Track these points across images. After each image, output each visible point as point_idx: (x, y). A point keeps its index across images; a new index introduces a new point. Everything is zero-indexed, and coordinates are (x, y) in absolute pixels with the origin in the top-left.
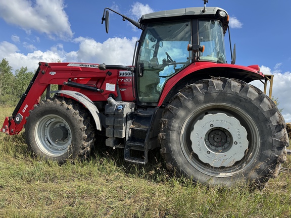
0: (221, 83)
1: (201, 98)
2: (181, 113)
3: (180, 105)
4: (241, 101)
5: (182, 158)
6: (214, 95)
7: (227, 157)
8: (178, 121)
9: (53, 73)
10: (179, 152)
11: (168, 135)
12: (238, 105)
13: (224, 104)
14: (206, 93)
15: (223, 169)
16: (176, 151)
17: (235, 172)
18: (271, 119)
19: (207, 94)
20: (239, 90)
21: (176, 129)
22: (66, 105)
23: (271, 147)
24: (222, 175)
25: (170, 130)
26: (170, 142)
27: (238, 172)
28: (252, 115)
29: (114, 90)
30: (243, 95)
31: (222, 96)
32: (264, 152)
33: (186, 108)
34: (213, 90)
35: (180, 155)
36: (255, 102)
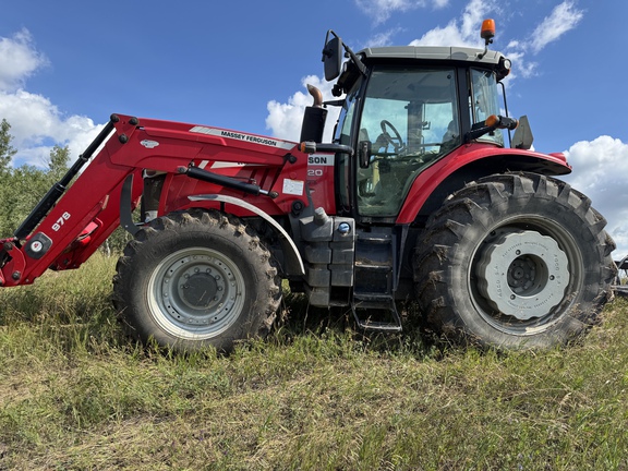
0: (530, 182)
1: (503, 206)
2: (471, 233)
3: (469, 219)
4: (559, 210)
5: (469, 312)
6: (523, 201)
7: (539, 301)
8: (465, 248)
9: (151, 144)
10: (466, 302)
11: (447, 274)
12: (555, 217)
13: (537, 215)
14: (510, 198)
15: (532, 321)
16: (462, 300)
17: (549, 324)
18: (599, 236)
19: (512, 200)
20: (557, 192)
21: (461, 262)
22: (231, 227)
23: (598, 279)
24: (530, 331)
25: (451, 264)
26: (451, 286)
27: (553, 323)
28: (574, 233)
29: (300, 193)
30: (562, 200)
31: (534, 202)
32: (590, 287)
33: (477, 224)
34: (520, 192)
35: (468, 307)
36: (578, 212)
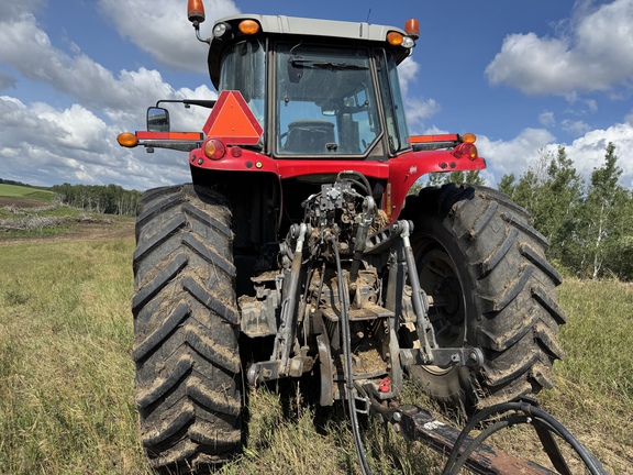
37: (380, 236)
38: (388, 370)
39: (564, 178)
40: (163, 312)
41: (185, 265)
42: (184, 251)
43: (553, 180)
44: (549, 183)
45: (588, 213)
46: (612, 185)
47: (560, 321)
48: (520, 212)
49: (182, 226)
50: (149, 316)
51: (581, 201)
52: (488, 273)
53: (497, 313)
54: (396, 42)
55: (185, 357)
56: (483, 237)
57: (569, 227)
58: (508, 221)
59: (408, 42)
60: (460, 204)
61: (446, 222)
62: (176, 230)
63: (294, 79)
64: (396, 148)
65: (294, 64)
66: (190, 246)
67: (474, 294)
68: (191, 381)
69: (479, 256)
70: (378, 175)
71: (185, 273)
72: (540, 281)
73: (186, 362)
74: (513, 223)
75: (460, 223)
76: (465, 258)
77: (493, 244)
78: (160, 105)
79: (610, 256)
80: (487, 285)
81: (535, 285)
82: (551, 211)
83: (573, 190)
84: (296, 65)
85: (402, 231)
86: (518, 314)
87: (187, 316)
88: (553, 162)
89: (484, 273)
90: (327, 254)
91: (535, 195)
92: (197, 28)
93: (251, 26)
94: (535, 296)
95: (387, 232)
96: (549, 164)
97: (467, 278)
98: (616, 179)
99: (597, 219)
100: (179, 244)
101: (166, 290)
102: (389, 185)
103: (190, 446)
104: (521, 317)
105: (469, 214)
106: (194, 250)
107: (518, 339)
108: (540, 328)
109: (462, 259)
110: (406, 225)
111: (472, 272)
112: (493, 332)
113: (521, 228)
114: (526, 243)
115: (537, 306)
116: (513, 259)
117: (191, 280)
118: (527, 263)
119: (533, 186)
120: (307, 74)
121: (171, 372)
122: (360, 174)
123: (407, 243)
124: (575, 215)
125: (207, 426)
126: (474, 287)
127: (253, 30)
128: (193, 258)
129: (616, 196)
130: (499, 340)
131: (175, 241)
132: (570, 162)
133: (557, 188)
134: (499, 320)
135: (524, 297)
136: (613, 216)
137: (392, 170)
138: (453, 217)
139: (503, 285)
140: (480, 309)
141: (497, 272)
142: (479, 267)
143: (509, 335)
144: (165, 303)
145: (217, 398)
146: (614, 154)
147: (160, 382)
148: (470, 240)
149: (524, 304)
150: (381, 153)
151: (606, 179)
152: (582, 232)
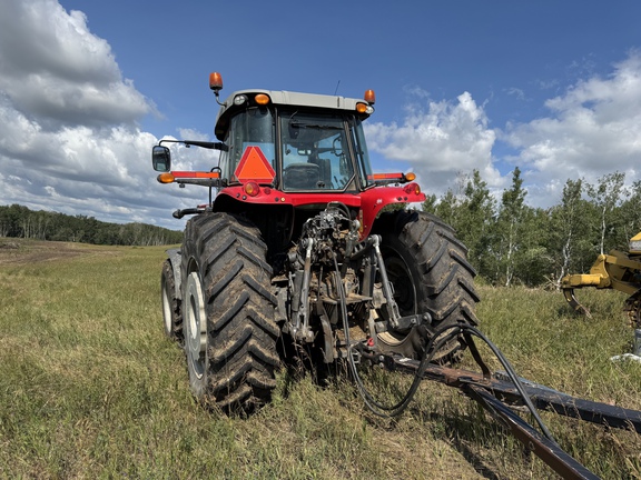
37: (358, 247)
38: (368, 337)
39: (478, 200)
40: (231, 298)
41: (242, 267)
42: (239, 258)
43: (470, 201)
44: (466, 203)
45: (500, 229)
46: (519, 205)
47: (476, 300)
48: (448, 229)
49: (235, 241)
50: (223, 300)
51: (494, 218)
52: (431, 269)
53: (437, 295)
54: (362, 110)
55: (248, 326)
56: (426, 246)
57: (485, 242)
58: (441, 235)
59: (369, 110)
60: (410, 224)
61: (401, 237)
62: (232, 244)
63: (293, 136)
64: (365, 185)
65: (293, 126)
66: (243, 255)
67: (421, 284)
68: (252, 342)
69: (424, 259)
70: (354, 204)
71: (243, 272)
72: (463, 274)
73: (250, 329)
74: (445, 237)
75: (410, 237)
76: (415, 261)
77: (432, 251)
78: (162, 144)
79: (519, 267)
80: (430, 277)
81: (460, 277)
82: (469, 229)
83: (487, 209)
84: (294, 127)
85: (374, 242)
86: (450, 296)
87: (248, 299)
88: (469, 184)
89: (428, 270)
90: (324, 259)
91: (455, 214)
92: (217, 95)
93: (262, 99)
94: (460, 284)
95: (363, 244)
96: (466, 186)
97: (416, 274)
98: (522, 200)
99: (508, 235)
100: (235, 254)
101: (232, 284)
102: (361, 211)
103: (247, 389)
104: (452, 298)
105: (417, 230)
106: (246, 257)
107: (451, 311)
108: (464, 304)
109: (412, 262)
110: (377, 238)
111: (420, 270)
112: (435, 308)
113: (449, 240)
114: (453, 249)
115: (462, 290)
116: (446, 260)
117: (247, 276)
118: (454, 262)
119: (452, 206)
120: (302, 132)
121: (239, 336)
122: (342, 203)
123: (378, 251)
124: (490, 232)
125: (259, 374)
126: (421, 279)
127: (264, 102)
128: (246, 262)
129: (523, 215)
130: (439, 313)
131: (232, 252)
132: (484, 184)
133: (473, 207)
134: (438, 299)
135: (453, 284)
136: (520, 231)
137: (362, 200)
138: (406, 233)
139: (440, 277)
140: (426, 294)
141: (435, 269)
142: (424, 266)
143: (445, 309)
144: (233, 292)
145: (267, 354)
146: (520, 177)
147: (232, 343)
148: (418, 248)
149: (453, 289)
150: (354, 189)
151: (513, 199)
152: (496, 246)
